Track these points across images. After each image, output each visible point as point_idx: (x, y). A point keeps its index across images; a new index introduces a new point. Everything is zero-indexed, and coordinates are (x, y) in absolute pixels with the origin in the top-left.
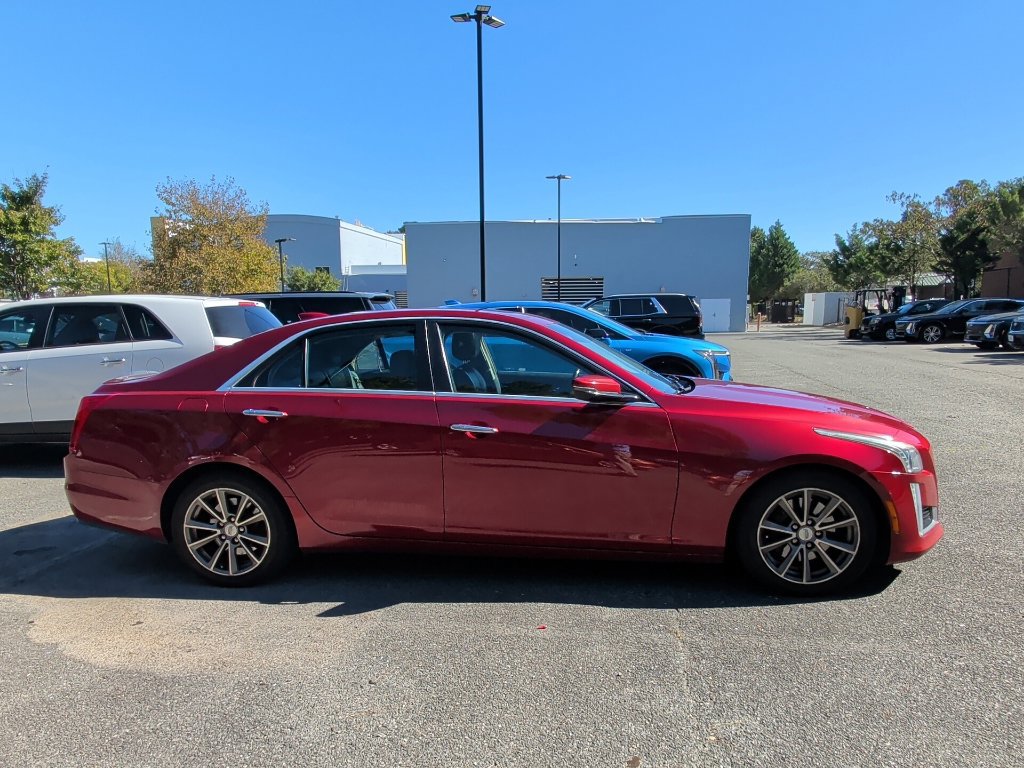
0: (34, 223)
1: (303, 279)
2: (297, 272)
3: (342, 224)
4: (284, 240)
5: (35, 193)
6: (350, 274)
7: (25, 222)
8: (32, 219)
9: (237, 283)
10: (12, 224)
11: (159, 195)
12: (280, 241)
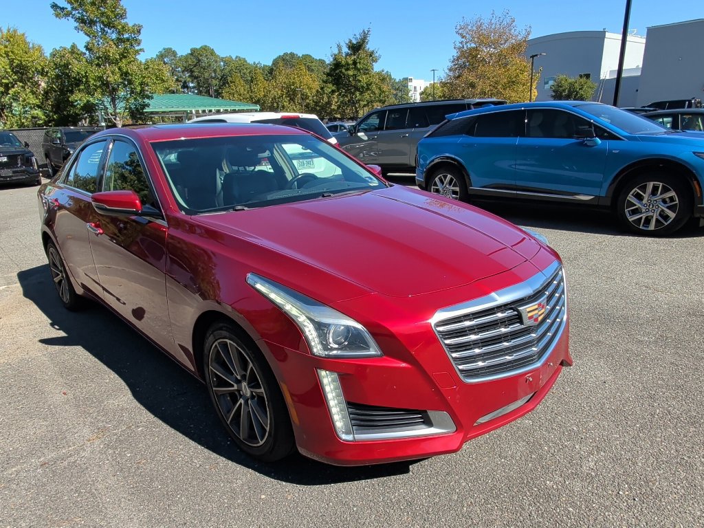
0: (360, 63)
1: (566, 85)
2: (562, 80)
3: (607, 35)
4: (536, 55)
5: (364, 42)
6: (608, 78)
7: (355, 63)
8: (358, 61)
9: (499, 93)
10: (348, 64)
11: (457, 32)
12: (533, 57)
